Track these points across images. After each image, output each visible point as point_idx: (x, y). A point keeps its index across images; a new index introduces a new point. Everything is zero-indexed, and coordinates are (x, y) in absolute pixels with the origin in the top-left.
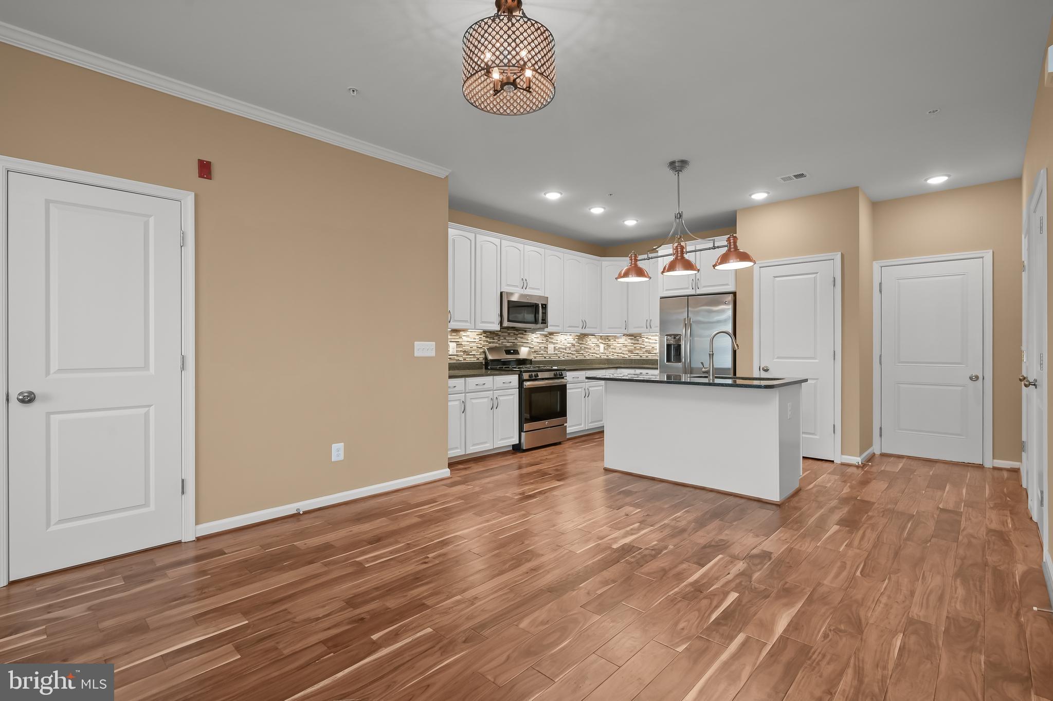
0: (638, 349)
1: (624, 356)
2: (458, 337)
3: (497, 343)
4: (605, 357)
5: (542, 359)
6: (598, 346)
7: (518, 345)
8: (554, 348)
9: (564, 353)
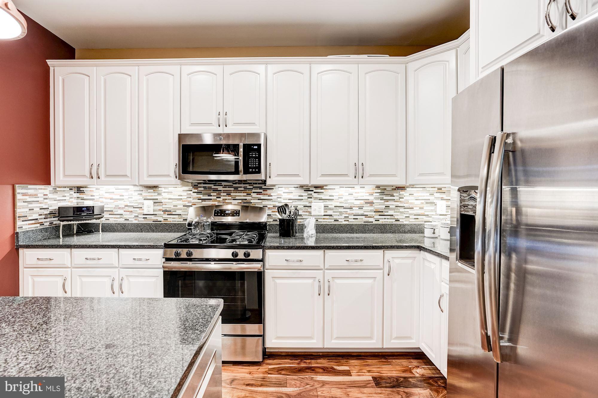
2: (156, 194)
3: (215, 200)
7: (252, 203)
8: (325, 206)
9: (346, 213)
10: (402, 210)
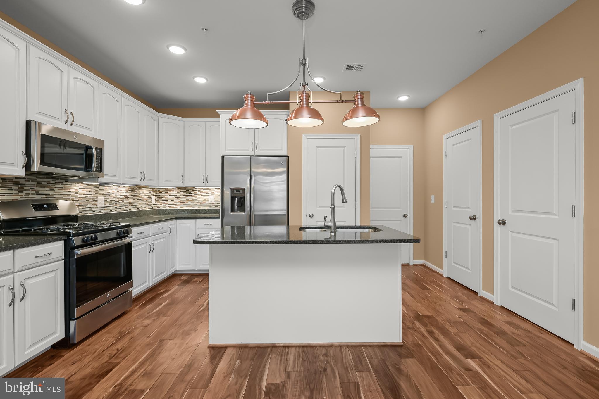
0: (191, 201)
1: (176, 206)
4: (157, 208)
5: (90, 213)
6: (150, 198)
7: (54, 198)
8: (105, 200)
9: (116, 205)
10: (140, 202)
